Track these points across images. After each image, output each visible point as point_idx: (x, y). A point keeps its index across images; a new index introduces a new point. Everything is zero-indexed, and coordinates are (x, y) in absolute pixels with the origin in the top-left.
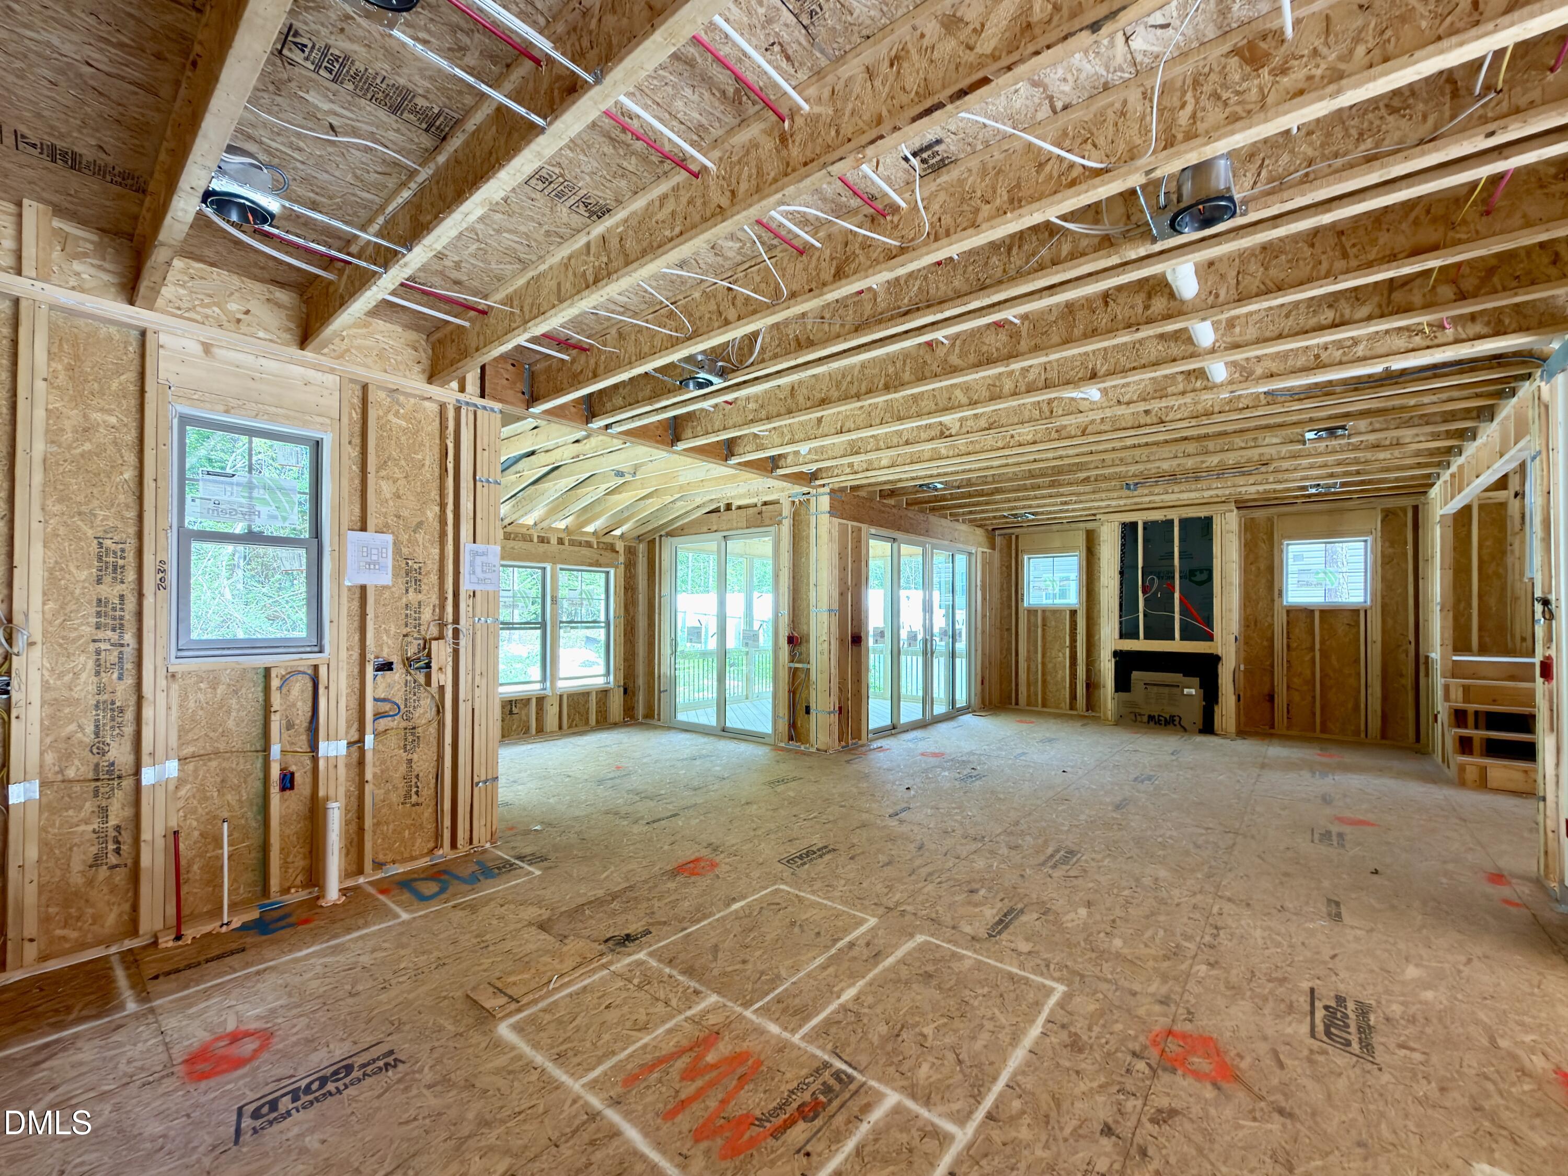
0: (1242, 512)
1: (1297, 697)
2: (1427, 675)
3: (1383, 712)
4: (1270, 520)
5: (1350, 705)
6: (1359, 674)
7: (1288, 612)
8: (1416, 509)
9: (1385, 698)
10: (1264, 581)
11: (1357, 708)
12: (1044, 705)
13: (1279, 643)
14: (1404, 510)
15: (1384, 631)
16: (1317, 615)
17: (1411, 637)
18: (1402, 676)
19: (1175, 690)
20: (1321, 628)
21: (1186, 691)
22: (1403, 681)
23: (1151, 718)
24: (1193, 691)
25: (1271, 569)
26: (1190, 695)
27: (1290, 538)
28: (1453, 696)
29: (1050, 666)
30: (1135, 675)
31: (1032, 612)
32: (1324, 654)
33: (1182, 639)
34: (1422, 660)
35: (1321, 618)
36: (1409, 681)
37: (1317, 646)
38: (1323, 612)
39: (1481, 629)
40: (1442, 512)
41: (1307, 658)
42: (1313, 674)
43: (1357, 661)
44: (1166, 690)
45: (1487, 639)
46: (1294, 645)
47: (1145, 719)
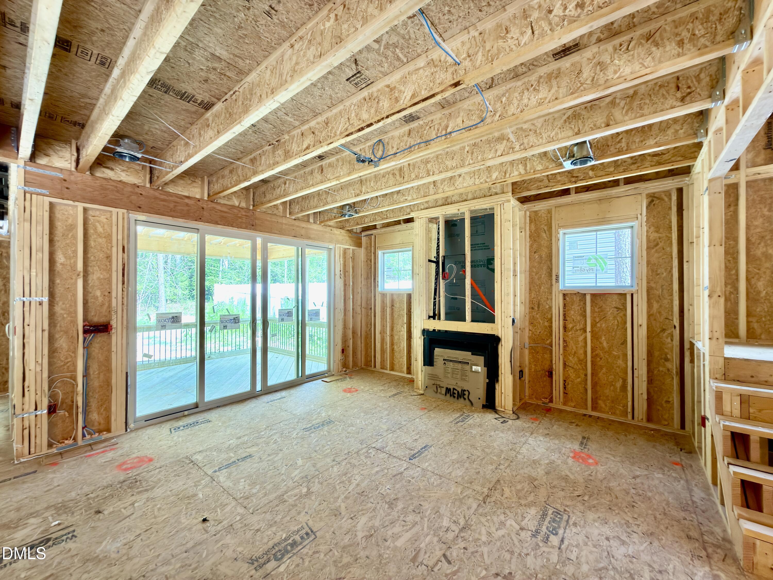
0: (526, 206)
1: (571, 373)
2: (692, 361)
3: (649, 393)
4: (549, 212)
5: (619, 384)
6: (625, 355)
7: (564, 295)
8: (680, 191)
9: (650, 381)
10: (545, 268)
11: (624, 387)
12: (392, 369)
13: (557, 324)
14: (668, 193)
15: (650, 316)
16: (588, 298)
17: (676, 322)
18: (667, 360)
19: (467, 367)
20: (593, 312)
21: (474, 368)
22: (669, 365)
23: (448, 390)
24: (479, 369)
25: (550, 257)
26: (476, 372)
27: (564, 227)
28: (727, 408)
29: (396, 338)
30: (437, 351)
31: (384, 295)
32: (595, 336)
33: (473, 321)
34: (687, 346)
35: (592, 301)
36: (674, 365)
37: (589, 329)
38: (594, 296)
39: (749, 314)
40: (710, 175)
41: (581, 338)
42: (585, 353)
43: (624, 342)
44: (460, 366)
45: (756, 325)
46: (570, 326)
47: (444, 391)
